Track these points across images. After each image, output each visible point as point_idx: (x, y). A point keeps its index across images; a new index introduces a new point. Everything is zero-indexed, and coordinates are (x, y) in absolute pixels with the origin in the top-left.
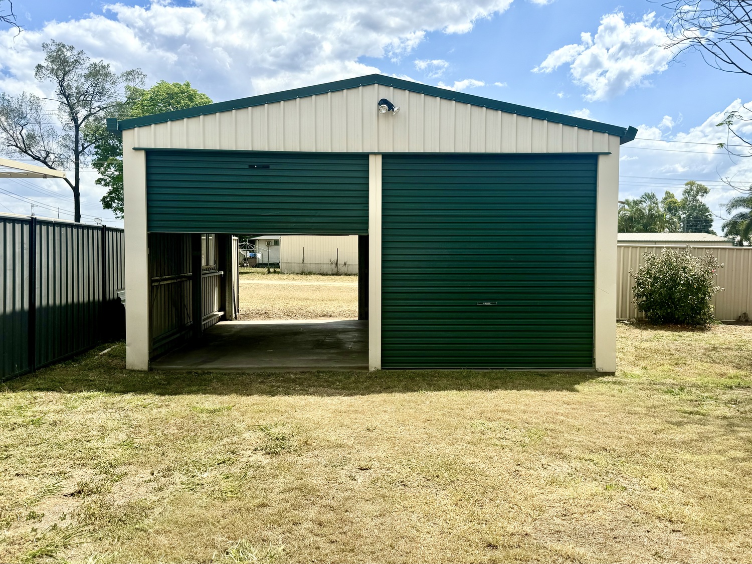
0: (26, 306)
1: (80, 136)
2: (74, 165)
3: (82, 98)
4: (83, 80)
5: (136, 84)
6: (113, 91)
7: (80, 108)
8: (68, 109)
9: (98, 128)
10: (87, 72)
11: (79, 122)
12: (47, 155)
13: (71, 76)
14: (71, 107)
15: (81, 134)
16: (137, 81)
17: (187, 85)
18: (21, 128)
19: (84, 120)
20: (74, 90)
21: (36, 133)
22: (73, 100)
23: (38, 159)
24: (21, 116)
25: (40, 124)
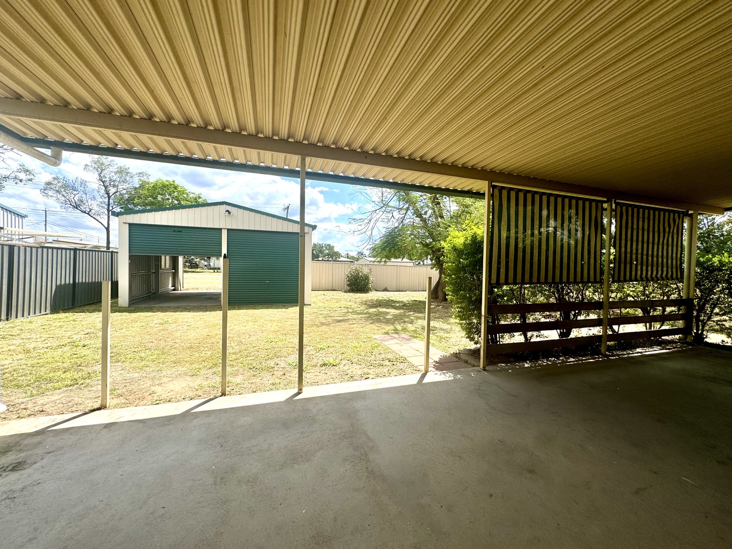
0: (71, 282)
1: (110, 202)
2: (107, 217)
3: (112, 183)
4: (113, 174)
5: (145, 179)
6: (131, 181)
7: (111, 188)
8: (104, 188)
9: (122, 199)
10: (116, 170)
11: (110, 195)
12: (90, 211)
13: (105, 172)
14: (106, 187)
15: (111, 201)
16: (145, 177)
17: (174, 182)
18: (74, 196)
19: (113, 194)
20: (108, 179)
21: (84, 199)
22: (107, 184)
23: (85, 212)
24: (74, 189)
25: (86, 194)
